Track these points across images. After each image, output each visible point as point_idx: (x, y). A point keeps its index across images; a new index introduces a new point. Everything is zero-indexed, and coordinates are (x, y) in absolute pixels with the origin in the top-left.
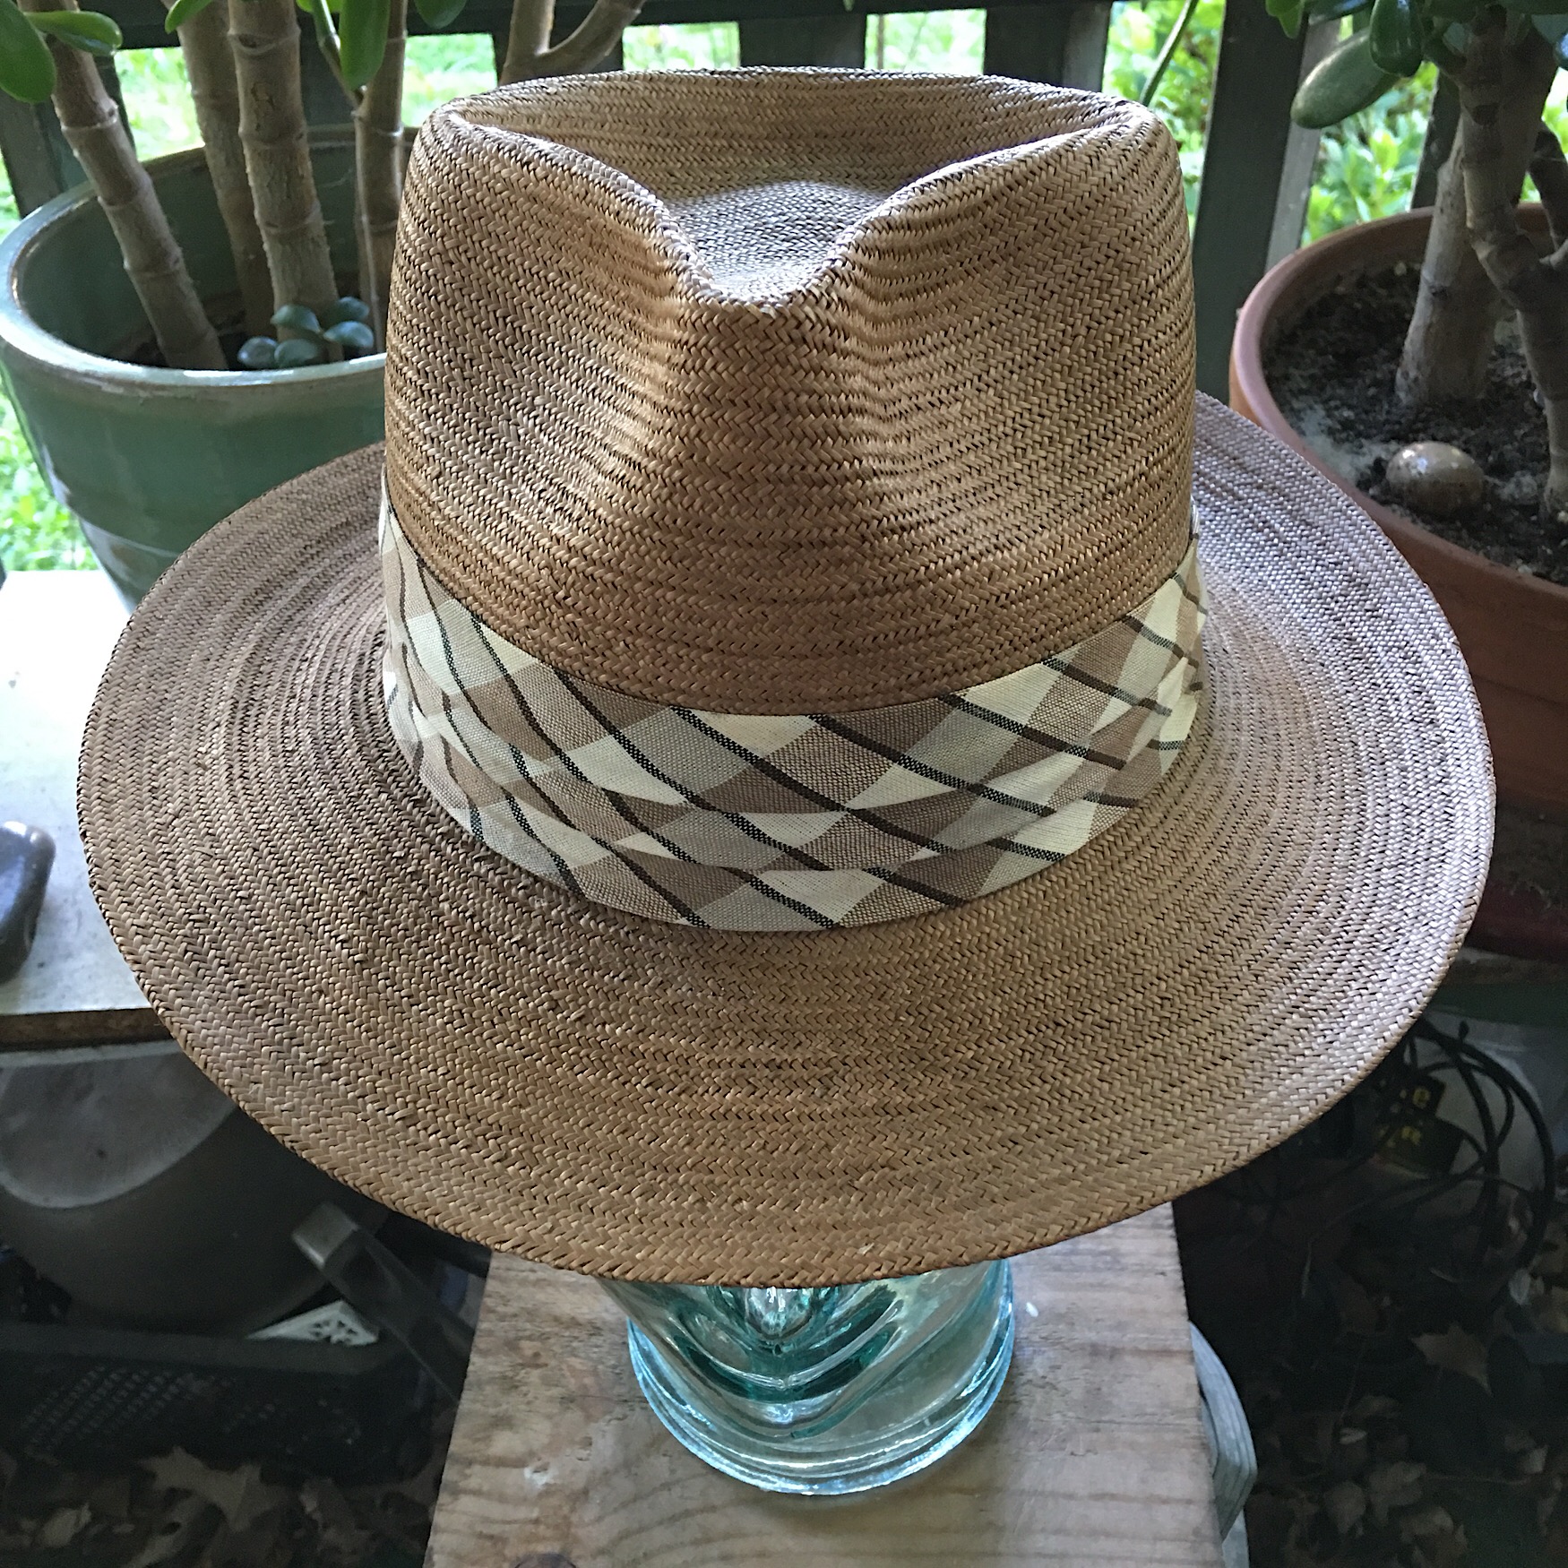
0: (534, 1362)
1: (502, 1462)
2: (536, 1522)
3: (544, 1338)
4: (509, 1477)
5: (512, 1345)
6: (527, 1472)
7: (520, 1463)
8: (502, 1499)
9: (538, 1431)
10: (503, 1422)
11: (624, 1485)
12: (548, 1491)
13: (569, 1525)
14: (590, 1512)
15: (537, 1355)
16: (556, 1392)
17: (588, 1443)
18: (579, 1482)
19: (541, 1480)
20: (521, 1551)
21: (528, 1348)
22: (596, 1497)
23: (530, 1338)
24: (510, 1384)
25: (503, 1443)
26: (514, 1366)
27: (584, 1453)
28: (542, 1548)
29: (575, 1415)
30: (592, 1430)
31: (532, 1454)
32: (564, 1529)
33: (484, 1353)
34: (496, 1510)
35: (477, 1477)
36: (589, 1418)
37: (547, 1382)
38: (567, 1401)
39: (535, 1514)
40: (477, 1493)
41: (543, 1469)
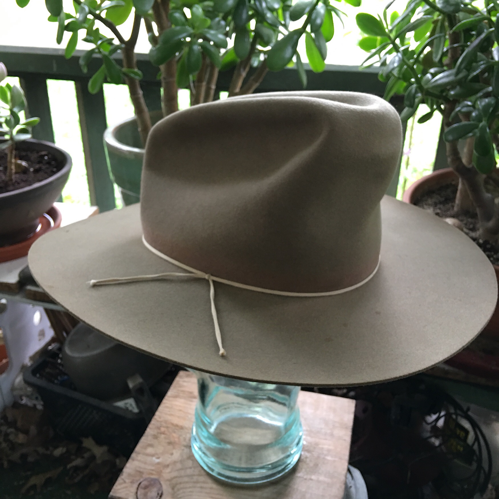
0: (163, 433)
1: (148, 455)
2: (153, 470)
3: (167, 427)
4: (149, 459)
5: (159, 428)
6: (154, 458)
7: (153, 455)
8: (145, 463)
9: (160, 449)
10: (151, 445)
11: (179, 466)
12: (158, 463)
13: (161, 472)
14: (168, 470)
15: (164, 431)
16: (167, 441)
17: (172, 454)
18: (168, 463)
19: (157, 461)
20: (148, 476)
21: (163, 429)
22: (170, 467)
23: (164, 427)
24: (155, 437)
25: (150, 450)
26: (158, 433)
27: (170, 456)
28: (153, 477)
29: (170, 447)
30: (174, 451)
31: (157, 454)
32: (160, 473)
33: (150, 428)
34: (142, 465)
35: (140, 457)
36: (174, 448)
37: (165, 438)
38: (170, 443)
39: (153, 468)
40: (139, 461)
41: (158, 458)
